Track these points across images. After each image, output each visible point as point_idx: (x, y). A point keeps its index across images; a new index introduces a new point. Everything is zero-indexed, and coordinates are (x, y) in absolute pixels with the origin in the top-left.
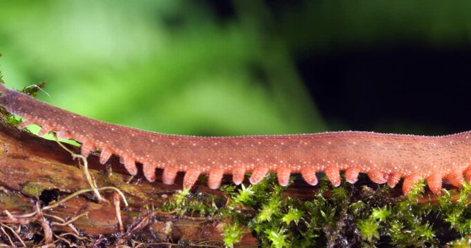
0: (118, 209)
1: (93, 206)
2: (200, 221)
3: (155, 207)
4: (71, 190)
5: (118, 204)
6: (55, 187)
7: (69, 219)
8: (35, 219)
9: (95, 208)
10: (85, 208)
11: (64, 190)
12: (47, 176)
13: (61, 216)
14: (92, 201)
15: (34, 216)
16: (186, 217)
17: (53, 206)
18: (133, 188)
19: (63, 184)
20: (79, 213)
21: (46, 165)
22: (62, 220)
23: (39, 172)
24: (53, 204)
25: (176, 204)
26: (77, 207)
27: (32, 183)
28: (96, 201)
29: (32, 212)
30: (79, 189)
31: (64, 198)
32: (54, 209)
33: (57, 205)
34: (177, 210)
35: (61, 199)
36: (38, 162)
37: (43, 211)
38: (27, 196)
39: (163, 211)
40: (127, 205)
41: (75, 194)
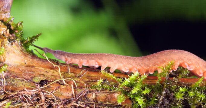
0: (73, 88)
1: (62, 87)
2: (108, 93)
3: (89, 87)
4: (53, 80)
5: (72, 86)
6: (46, 79)
7: (52, 92)
8: (37, 92)
9: (63, 88)
10: (59, 87)
11: (50, 80)
12: (43, 74)
13: (49, 91)
14: (62, 85)
15: (37, 91)
16: (101, 91)
17: (45, 87)
18: (79, 79)
19: (49, 78)
20: (56, 90)
21: (42, 70)
22: (49, 92)
23: (39, 72)
24: (45, 86)
25: (97, 86)
26: (55, 87)
27: (36, 77)
28: (63, 85)
29: (36, 89)
30: (56, 80)
31: (50, 83)
32: (45, 88)
33: (47, 86)
34: (98, 88)
35: (48, 84)
36: (38, 69)
37: (41, 89)
38: (34, 83)
39: (92, 89)
40: (76, 86)
41: (55, 82)
